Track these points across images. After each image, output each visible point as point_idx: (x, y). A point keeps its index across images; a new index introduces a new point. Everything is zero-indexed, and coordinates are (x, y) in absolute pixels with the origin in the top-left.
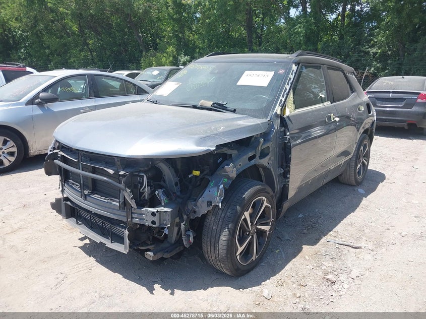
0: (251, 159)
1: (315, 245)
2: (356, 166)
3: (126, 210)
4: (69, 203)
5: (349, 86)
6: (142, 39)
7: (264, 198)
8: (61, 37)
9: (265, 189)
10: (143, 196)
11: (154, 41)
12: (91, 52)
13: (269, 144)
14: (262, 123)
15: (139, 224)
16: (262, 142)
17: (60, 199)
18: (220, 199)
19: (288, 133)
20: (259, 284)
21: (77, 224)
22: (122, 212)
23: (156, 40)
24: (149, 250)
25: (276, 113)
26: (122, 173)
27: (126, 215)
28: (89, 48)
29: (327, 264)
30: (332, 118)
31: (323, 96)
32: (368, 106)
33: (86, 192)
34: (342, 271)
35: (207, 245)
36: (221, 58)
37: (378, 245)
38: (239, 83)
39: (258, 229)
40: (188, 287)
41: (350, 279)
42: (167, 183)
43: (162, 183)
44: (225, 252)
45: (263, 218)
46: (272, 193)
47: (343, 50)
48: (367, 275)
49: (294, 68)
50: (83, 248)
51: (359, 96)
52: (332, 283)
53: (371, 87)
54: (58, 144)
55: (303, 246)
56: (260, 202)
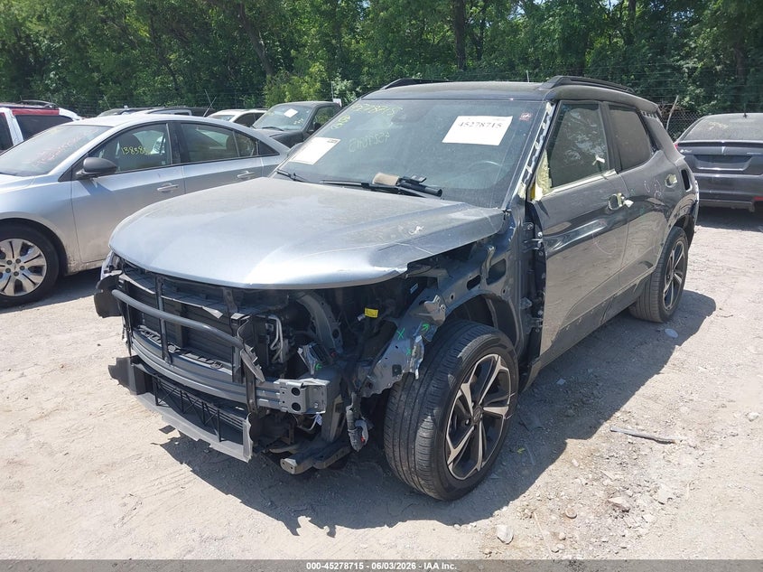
0: (471, 284)
1: (590, 437)
2: (662, 287)
3: (245, 384)
4: (140, 366)
5: (648, 140)
6: (265, 51)
7: (496, 356)
8: (120, 49)
9: (499, 340)
10: (276, 356)
11: (286, 54)
12: (173, 75)
13: (504, 256)
14: (491, 217)
15: (268, 408)
16: (493, 252)
17: (125, 359)
18: (416, 362)
19: (540, 233)
20: (489, 514)
21: (158, 404)
22: (238, 387)
23: (289, 52)
24: (288, 455)
25: (517, 196)
26: (236, 316)
27: (245, 392)
28: (169, 68)
29: (613, 475)
30: (619, 202)
31: (603, 161)
32: (685, 174)
33: (172, 349)
34: (639, 489)
35: (393, 445)
36: (410, 90)
37: (707, 439)
38: (446, 140)
39: (486, 414)
40: (359, 521)
41: (657, 503)
42: (319, 331)
43: (310, 333)
44: (426, 458)
45: (496, 394)
46: (510, 346)
47: (633, 63)
48: (687, 495)
49: (549, 109)
50: (169, 447)
51: (667, 156)
52: (623, 511)
53: (685, 135)
54: (117, 260)
55: (568, 441)
56: (490, 365)
